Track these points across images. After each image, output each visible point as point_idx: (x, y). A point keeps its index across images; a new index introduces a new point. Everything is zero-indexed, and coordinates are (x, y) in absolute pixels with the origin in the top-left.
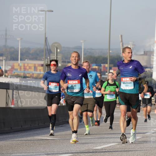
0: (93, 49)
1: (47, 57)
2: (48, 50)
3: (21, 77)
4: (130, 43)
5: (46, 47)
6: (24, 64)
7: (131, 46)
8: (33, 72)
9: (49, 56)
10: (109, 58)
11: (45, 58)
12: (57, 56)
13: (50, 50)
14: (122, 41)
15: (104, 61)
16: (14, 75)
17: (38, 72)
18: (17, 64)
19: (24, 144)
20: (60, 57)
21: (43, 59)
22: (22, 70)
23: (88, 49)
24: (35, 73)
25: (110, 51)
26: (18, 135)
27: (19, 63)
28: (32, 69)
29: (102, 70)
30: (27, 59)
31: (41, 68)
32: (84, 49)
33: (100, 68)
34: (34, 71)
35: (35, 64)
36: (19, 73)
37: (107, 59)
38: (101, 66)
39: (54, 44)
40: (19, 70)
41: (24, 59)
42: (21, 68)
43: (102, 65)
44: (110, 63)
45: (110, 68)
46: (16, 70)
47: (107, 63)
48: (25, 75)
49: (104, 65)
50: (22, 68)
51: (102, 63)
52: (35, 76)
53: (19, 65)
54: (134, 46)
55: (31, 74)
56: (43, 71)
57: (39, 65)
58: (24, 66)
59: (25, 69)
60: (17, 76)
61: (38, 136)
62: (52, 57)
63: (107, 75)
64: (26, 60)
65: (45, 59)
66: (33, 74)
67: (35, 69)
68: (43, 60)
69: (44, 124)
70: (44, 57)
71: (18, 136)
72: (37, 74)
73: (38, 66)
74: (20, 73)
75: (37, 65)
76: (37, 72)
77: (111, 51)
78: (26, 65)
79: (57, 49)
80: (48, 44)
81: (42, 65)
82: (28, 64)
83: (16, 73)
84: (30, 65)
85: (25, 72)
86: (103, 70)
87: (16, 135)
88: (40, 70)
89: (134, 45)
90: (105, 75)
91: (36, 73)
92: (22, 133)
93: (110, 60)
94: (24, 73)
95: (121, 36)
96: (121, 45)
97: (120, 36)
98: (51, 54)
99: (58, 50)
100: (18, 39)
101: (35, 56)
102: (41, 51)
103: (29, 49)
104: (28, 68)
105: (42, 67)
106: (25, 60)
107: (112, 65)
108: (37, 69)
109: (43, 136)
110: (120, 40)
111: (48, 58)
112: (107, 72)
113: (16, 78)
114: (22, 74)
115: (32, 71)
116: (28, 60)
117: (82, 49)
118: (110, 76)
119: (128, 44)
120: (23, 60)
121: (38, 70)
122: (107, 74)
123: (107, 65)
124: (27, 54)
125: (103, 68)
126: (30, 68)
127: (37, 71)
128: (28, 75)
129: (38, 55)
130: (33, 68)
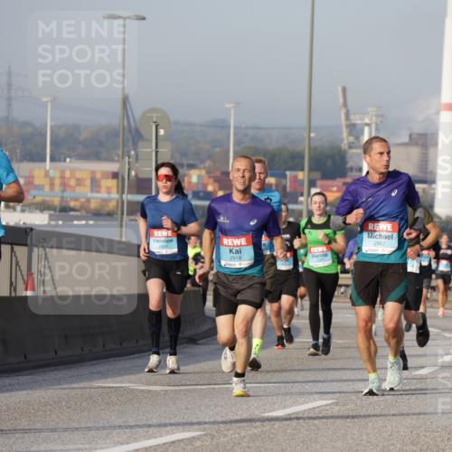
0: (261, 128)
1: (129, 152)
2: (130, 131)
3: (55, 210)
4: (369, 109)
5: (126, 122)
6: (63, 172)
7: (371, 119)
8: (89, 195)
9: (135, 150)
10: (309, 154)
11: (123, 153)
12: (157, 147)
13: (137, 130)
14: (345, 105)
15: (295, 161)
16: (33, 204)
17: (104, 195)
18: (43, 173)
19: (64, 403)
20: (166, 150)
21: (116, 158)
22: (57, 188)
23: (246, 128)
24: (93, 198)
25: (310, 133)
26: (46, 378)
27: (48, 168)
28: (84, 186)
29: (288, 189)
30: (70, 157)
31: (112, 183)
32: (235, 128)
33: (283, 182)
34: (92, 191)
35: (93, 173)
36: (47, 199)
37: (303, 158)
38: (285, 177)
39: (149, 115)
40: (47, 188)
41: (62, 156)
42: (52, 185)
43: (288, 173)
44: (311, 170)
45: (312, 184)
46: (40, 189)
47: (302, 170)
48: (63, 204)
49: (294, 173)
50: (57, 182)
51: (289, 169)
52: (93, 205)
53: (47, 174)
54: (380, 119)
55: (83, 200)
56: (118, 192)
57: (105, 175)
58: (63, 177)
59: (64, 186)
60: (43, 207)
61: (104, 380)
62: (143, 150)
63: (302, 203)
64: (68, 160)
65: (123, 157)
66: (88, 200)
67: (95, 184)
68: (118, 161)
69: (121, 344)
70: (120, 152)
71: (45, 380)
72: (99, 201)
73: (103, 178)
74: (52, 199)
75: (98, 176)
76: (99, 195)
77: (312, 135)
78: (68, 174)
79: (157, 126)
80: (132, 112)
81: (115, 175)
82: (73, 171)
83: (39, 199)
84: (78, 175)
85: (66, 194)
86: (290, 188)
87: (39, 378)
88: (109, 190)
89: (382, 116)
90: (296, 202)
91: (97, 198)
92: (56, 372)
93: (310, 159)
94: (62, 198)
95: (344, 90)
96: (343, 117)
97: (340, 89)
98: (140, 144)
99: (162, 132)
100: (45, 99)
101: (94, 147)
102: (113, 134)
103: (76, 128)
104: (73, 182)
105: (115, 181)
106: (65, 161)
107: (317, 175)
108: (99, 186)
109: (118, 379)
110: (341, 101)
111: (133, 153)
112: (302, 195)
113: (38, 211)
114: (56, 201)
115: (85, 191)
116: (73, 160)
117: (229, 127)
118: (316, 203)
119: (364, 114)
120: (60, 160)
121: (103, 190)
122: (301, 199)
123: (301, 175)
124: (71, 144)
125: (291, 182)
126: (80, 182)
127: (99, 192)
128: (72, 204)
129: (101, 144)
130: (88, 183)
